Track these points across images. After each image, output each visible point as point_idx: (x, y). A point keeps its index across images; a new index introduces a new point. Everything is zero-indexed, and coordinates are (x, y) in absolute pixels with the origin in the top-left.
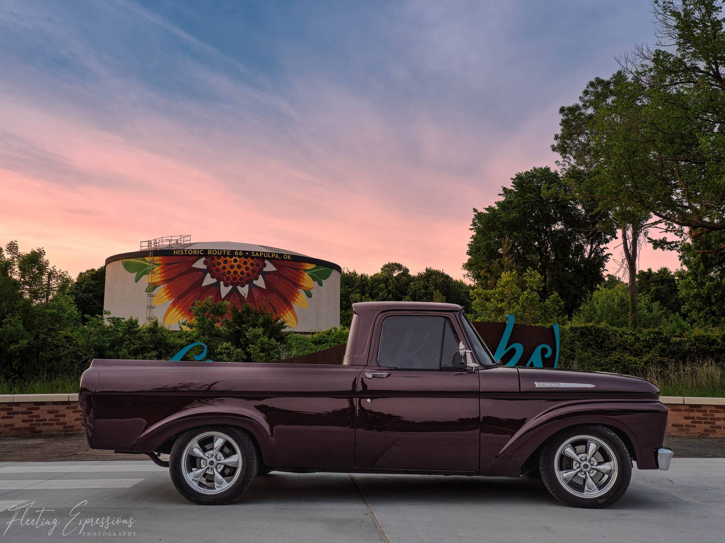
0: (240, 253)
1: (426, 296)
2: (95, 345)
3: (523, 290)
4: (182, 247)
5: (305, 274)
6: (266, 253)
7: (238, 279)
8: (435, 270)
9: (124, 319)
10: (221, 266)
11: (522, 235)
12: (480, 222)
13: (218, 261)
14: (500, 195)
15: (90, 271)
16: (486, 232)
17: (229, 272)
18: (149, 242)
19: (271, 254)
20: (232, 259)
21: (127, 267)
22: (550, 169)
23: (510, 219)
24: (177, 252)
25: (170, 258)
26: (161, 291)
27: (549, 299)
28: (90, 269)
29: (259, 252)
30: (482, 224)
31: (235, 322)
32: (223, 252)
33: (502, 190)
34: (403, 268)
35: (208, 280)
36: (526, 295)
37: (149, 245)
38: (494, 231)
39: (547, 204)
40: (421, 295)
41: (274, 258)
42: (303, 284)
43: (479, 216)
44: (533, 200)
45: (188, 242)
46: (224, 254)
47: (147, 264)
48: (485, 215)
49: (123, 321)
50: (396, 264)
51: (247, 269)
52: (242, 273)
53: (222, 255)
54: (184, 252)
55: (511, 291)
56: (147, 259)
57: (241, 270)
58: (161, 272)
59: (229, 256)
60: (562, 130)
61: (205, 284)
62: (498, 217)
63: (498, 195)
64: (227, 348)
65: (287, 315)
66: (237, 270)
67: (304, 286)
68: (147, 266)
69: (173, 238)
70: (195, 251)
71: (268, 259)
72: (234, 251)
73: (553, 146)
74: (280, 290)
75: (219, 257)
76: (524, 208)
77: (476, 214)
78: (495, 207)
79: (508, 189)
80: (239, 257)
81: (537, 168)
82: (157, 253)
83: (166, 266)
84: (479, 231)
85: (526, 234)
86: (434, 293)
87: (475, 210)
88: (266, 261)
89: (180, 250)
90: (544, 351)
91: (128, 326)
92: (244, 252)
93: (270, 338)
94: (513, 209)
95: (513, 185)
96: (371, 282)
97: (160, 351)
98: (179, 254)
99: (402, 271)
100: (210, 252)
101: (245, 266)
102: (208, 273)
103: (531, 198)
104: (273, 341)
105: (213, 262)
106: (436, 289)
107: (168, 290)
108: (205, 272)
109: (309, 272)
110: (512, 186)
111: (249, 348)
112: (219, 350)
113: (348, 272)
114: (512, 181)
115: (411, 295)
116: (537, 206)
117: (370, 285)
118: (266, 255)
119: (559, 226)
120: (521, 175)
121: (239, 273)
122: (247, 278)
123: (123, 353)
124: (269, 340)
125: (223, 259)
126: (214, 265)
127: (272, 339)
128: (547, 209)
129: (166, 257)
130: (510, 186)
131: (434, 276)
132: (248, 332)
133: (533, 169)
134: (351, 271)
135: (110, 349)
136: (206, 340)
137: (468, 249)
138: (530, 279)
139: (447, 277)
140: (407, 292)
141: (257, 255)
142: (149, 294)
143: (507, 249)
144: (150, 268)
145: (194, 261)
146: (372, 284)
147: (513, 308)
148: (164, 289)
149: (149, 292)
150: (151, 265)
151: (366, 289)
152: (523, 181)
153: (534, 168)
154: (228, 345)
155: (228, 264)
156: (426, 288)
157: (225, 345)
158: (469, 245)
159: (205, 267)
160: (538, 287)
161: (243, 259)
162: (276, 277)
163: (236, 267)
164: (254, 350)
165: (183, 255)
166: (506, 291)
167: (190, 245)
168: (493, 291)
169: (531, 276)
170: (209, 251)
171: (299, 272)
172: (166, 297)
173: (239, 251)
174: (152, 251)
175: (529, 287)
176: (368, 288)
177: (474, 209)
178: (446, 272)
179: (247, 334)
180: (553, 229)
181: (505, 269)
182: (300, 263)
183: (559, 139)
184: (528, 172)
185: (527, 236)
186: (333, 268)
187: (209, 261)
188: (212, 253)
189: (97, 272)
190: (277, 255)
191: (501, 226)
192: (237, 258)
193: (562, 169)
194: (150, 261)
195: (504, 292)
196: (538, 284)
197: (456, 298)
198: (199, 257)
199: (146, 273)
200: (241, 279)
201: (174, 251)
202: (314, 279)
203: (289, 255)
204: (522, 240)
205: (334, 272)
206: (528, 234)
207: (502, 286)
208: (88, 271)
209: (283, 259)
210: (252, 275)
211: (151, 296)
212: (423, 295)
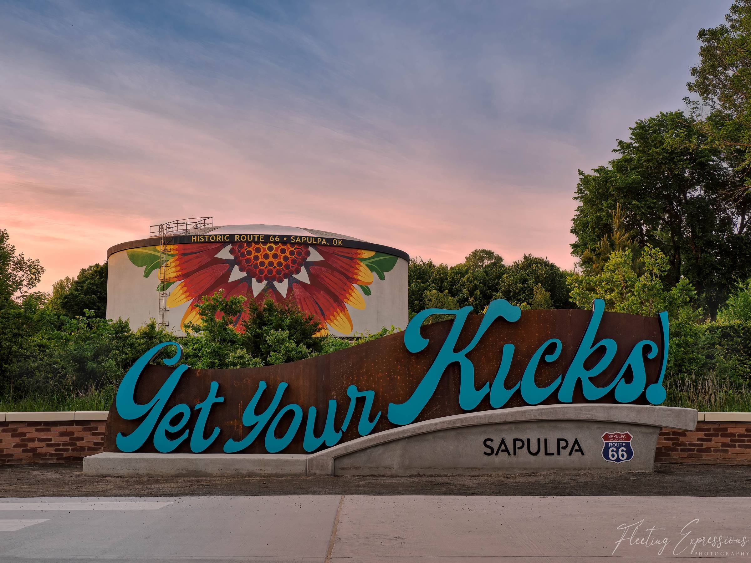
0: (276, 238)
1: (524, 293)
2: (74, 354)
3: (639, 275)
4: (203, 232)
5: (361, 264)
6: (309, 237)
7: (274, 273)
8: (537, 257)
9: (112, 320)
10: (252, 256)
11: (645, 205)
12: (587, 188)
13: (249, 249)
14: (614, 150)
15: (94, 267)
16: (595, 201)
17: (262, 264)
18: (161, 227)
19: (316, 239)
20: (266, 247)
21: (134, 259)
22: (684, 114)
23: (628, 183)
24: (196, 239)
25: (189, 246)
26: (176, 288)
27: (676, 287)
28: (93, 264)
29: (301, 237)
30: (590, 191)
31: (254, 323)
32: (254, 238)
33: (618, 144)
34: (494, 256)
35: (236, 274)
36: (644, 282)
37: (161, 231)
38: (606, 200)
39: (678, 161)
40: (517, 291)
41: (320, 244)
42: (359, 278)
43: (586, 181)
44: (660, 157)
45: (211, 226)
46: (256, 240)
47: (159, 254)
48: (594, 179)
49: (110, 323)
50: (485, 251)
51: (286, 258)
52: (280, 264)
53: (254, 241)
54: (205, 238)
55: (624, 276)
56: (158, 248)
57: (278, 260)
58: (177, 264)
59: (262, 242)
60: (702, 62)
61: (232, 279)
62: (612, 181)
63: (612, 151)
64: (242, 357)
65: (338, 318)
66: (273, 260)
67: (360, 281)
68: (158, 258)
69: (191, 221)
70: (219, 237)
71: (312, 245)
72: (268, 236)
73: (689, 84)
74: (329, 286)
75: (249, 243)
76: (647, 168)
77: (583, 177)
78: (607, 167)
79: (625, 143)
80: (276, 243)
81: (665, 113)
82: (170, 240)
83: (182, 257)
84: (586, 201)
85: (651, 202)
86: (535, 287)
87: (581, 173)
88: (310, 249)
89: (200, 236)
90: (647, 349)
91: (115, 330)
92: (281, 237)
93: (298, 344)
94: (632, 169)
95: (633, 137)
96: (451, 275)
97: (159, 362)
98: (198, 241)
99: (494, 260)
100: (238, 238)
101: (283, 255)
102: (236, 265)
103: (657, 153)
104: (303, 348)
105: (242, 250)
106: (536, 282)
107: (185, 289)
108: (231, 264)
109: (367, 262)
110: (630, 138)
111: (270, 356)
112: (231, 359)
113: (421, 263)
114: (631, 131)
115: (504, 291)
116: (665, 164)
117: (450, 278)
118: (310, 241)
119: (697, 192)
120: (643, 123)
121: (275, 264)
122: (286, 271)
123: (108, 364)
124: (297, 346)
125: (254, 246)
126: (243, 255)
127: (302, 344)
128: (679, 168)
129: (182, 245)
130: (627, 138)
131: (534, 266)
132: (269, 336)
133: (660, 115)
134: (426, 261)
135: (93, 360)
136: (217, 347)
137: (573, 225)
138: (649, 260)
139: (552, 266)
140: (498, 287)
141: (298, 240)
142: (162, 293)
143: (619, 222)
144: (162, 260)
145: (218, 250)
146: (453, 278)
147: (627, 300)
148: (180, 287)
149: (162, 290)
150: (163, 256)
151: (445, 284)
152: (646, 131)
153: (661, 113)
154: (242, 353)
155: (261, 253)
156: (524, 281)
157: (240, 352)
158: (573, 220)
159: (232, 257)
160: (661, 271)
161: (280, 246)
162: (324, 269)
163: (271, 256)
164: (277, 359)
165: (203, 243)
166: (616, 276)
167: (213, 229)
168: (598, 277)
169: (650, 255)
170: (236, 236)
171: (353, 261)
172: (184, 296)
173: (274, 236)
174: (164, 237)
175: (647, 270)
176: (448, 282)
177: (579, 170)
178: (551, 260)
179: (268, 338)
180: (688, 195)
181: (617, 248)
182: (354, 250)
183: (698, 74)
184: (653, 119)
185: (652, 205)
186: (398, 257)
187: (236, 250)
188: (240, 238)
189: (102, 267)
190: (324, 240)
191: (616, 194)
192: (272, 245)
193: (693, 109)
194: (162, 251)
195: (613, 278)
196: (661, 267)
197: (564, 294)
198: (224, 244)
199: (157, 266)
200: (279, 272)
201: (193, 237)
202: (372, 269)
203: (340, 240)
204: (645, 210)
205: (400, 262)
206: (654, 203)
207: (611, 271)
208: (91, 267)
209: (332, 246)
210: (292, 267)
211: (164, 296)
212: (520, 291)
